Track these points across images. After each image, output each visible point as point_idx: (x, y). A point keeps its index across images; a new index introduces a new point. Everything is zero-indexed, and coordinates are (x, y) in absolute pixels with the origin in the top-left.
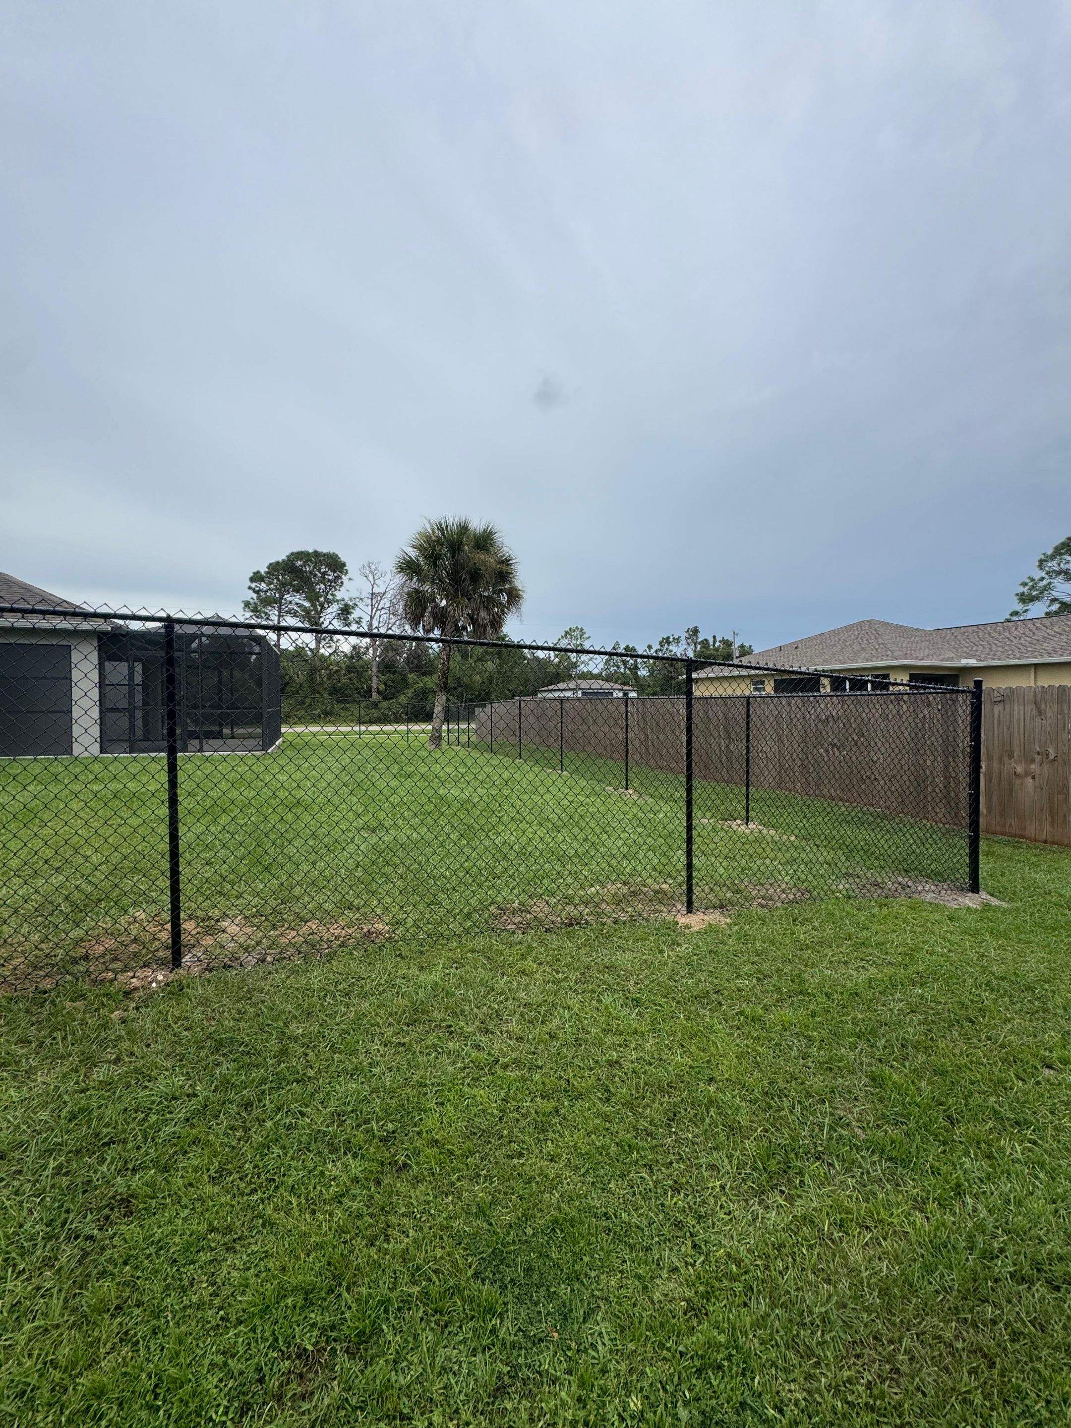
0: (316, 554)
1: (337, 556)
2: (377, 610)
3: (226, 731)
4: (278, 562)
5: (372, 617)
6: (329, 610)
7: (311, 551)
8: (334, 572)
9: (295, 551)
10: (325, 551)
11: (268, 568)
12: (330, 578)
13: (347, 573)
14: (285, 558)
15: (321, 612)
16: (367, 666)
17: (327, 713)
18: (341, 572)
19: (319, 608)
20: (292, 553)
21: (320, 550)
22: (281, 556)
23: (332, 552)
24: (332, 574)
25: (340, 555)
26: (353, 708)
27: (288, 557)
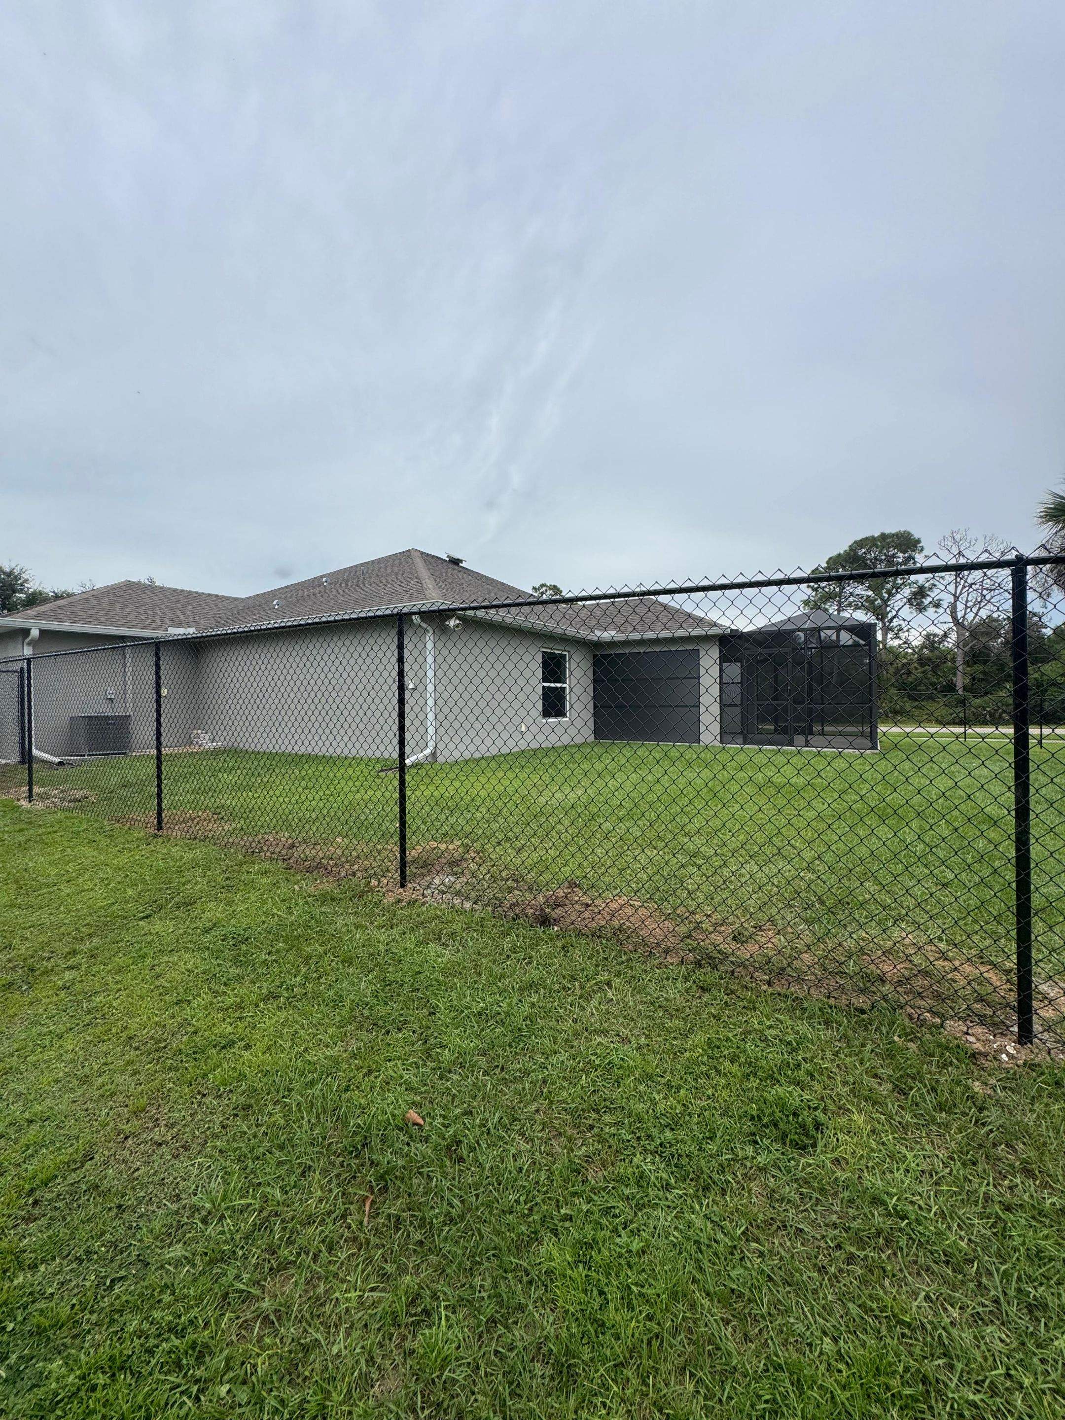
0: (883, 536)
1: (909, 533)
2: (964, 587)
3: (817, 728)
4: (839, 555)
5: (956, 598)
6: (899, 596)
7: (876, 535)
8: (904, 552)
9: (858, 538)
10: (894, 532)
11: (828, 563)
12: (900, 560)
13: (922, 549)
14: (847, 549)
15: (888, 599)
16: (946, 657)
17: (896, 712)
18: (913, 551)
19: (886, 596)
20: (855, 542)
21: (887, 532)
22: (842, 547)
23: (902, 530)
24: (901, 555)
25: (912, 532)
26: (931, 706)
27: (850, 546)
